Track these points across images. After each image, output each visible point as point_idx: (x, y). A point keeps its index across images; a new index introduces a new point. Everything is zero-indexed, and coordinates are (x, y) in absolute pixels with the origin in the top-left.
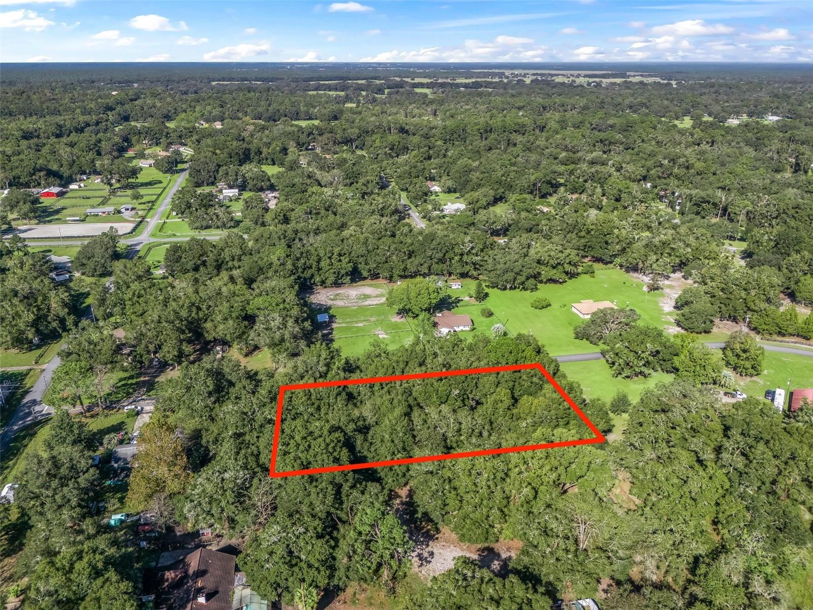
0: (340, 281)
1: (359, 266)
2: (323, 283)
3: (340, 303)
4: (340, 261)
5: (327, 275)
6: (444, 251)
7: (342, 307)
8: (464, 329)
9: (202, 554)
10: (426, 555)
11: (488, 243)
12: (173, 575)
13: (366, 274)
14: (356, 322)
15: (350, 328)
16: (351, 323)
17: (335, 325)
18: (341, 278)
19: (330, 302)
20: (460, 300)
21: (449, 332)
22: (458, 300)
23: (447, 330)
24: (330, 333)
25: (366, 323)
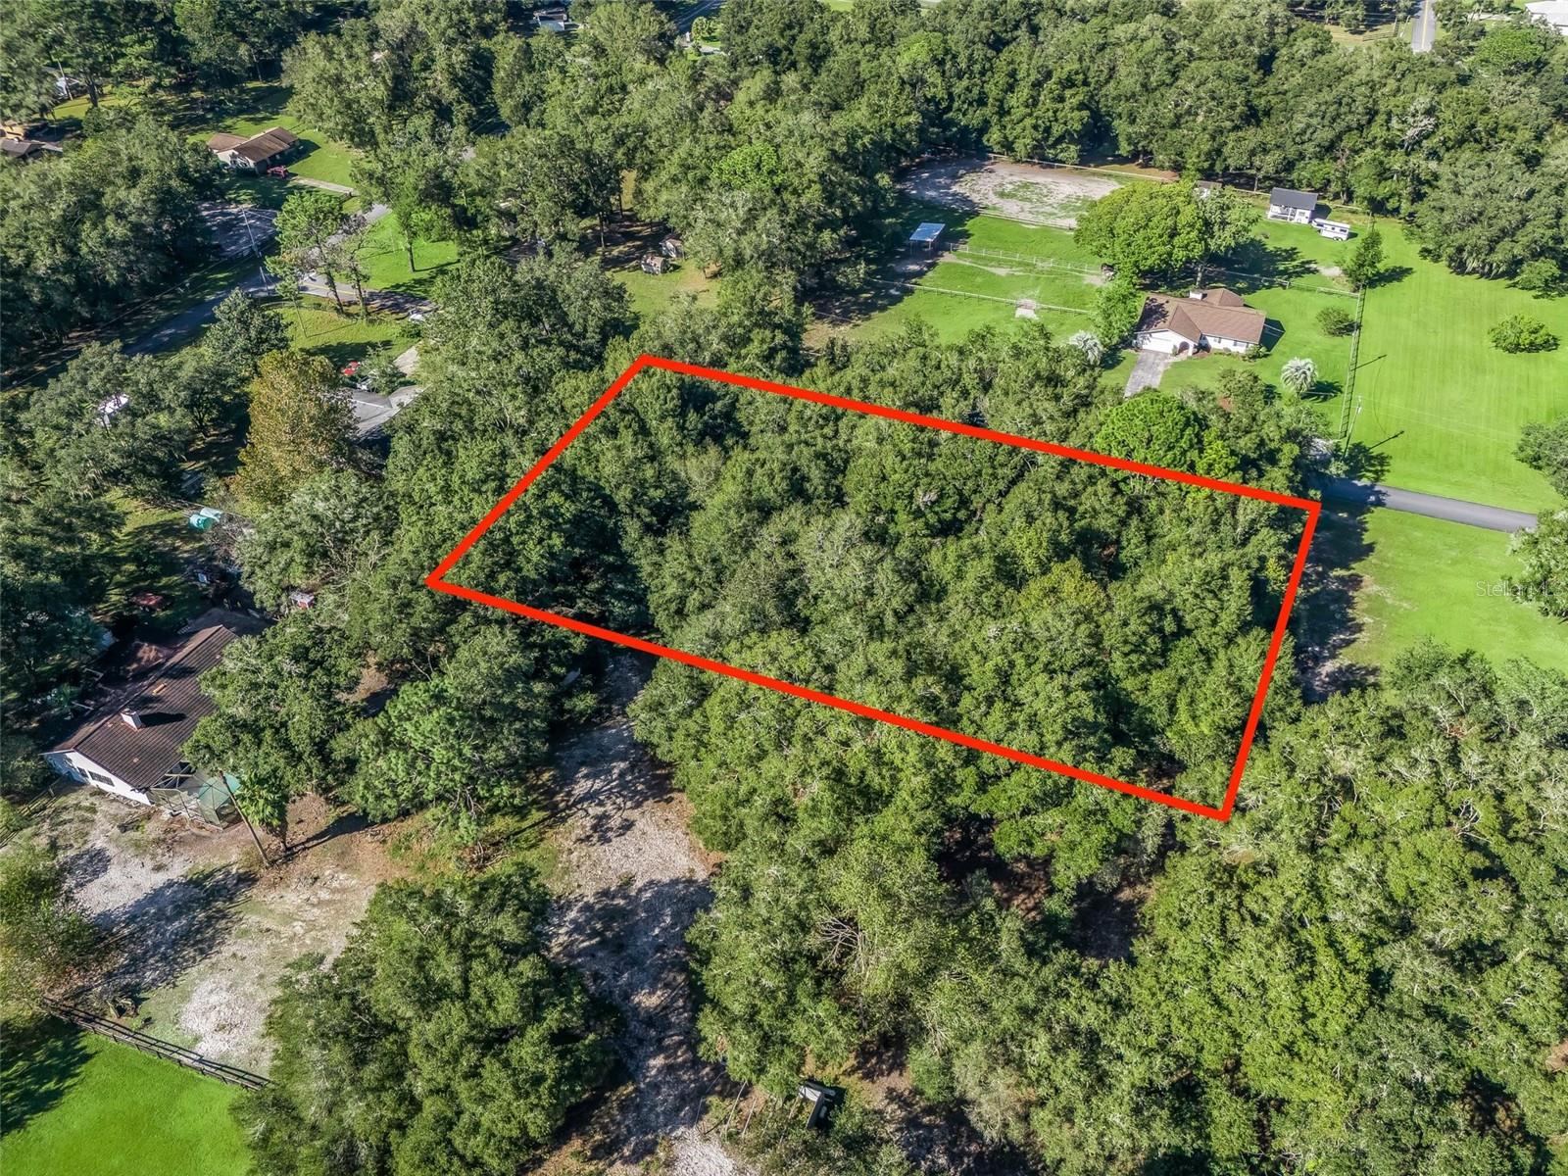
0: (1050, 154)
1: (1116, 123)
2: (1008, 146)
3: (1011, 208)
4: (1061, 99)
5: (1018, 129)
6: (1340, 125)
7: (1009, 221)
8: (1234, 349)
9: (213, 639)
10: (615, 822)
11: (1480, 127)
12: (153, 654)
13: (1124, 148)
14: (1000, 264)
15: (972, 273)
16: (987, 261)
17: (948, 258)
18: (1053, 146)
19: (994, 199)
20: (1309, 271)
21: (1184, 346)
22: (1306, 269)
23: (1177, 339)
24: (920, 274)
25: (1018, 272)
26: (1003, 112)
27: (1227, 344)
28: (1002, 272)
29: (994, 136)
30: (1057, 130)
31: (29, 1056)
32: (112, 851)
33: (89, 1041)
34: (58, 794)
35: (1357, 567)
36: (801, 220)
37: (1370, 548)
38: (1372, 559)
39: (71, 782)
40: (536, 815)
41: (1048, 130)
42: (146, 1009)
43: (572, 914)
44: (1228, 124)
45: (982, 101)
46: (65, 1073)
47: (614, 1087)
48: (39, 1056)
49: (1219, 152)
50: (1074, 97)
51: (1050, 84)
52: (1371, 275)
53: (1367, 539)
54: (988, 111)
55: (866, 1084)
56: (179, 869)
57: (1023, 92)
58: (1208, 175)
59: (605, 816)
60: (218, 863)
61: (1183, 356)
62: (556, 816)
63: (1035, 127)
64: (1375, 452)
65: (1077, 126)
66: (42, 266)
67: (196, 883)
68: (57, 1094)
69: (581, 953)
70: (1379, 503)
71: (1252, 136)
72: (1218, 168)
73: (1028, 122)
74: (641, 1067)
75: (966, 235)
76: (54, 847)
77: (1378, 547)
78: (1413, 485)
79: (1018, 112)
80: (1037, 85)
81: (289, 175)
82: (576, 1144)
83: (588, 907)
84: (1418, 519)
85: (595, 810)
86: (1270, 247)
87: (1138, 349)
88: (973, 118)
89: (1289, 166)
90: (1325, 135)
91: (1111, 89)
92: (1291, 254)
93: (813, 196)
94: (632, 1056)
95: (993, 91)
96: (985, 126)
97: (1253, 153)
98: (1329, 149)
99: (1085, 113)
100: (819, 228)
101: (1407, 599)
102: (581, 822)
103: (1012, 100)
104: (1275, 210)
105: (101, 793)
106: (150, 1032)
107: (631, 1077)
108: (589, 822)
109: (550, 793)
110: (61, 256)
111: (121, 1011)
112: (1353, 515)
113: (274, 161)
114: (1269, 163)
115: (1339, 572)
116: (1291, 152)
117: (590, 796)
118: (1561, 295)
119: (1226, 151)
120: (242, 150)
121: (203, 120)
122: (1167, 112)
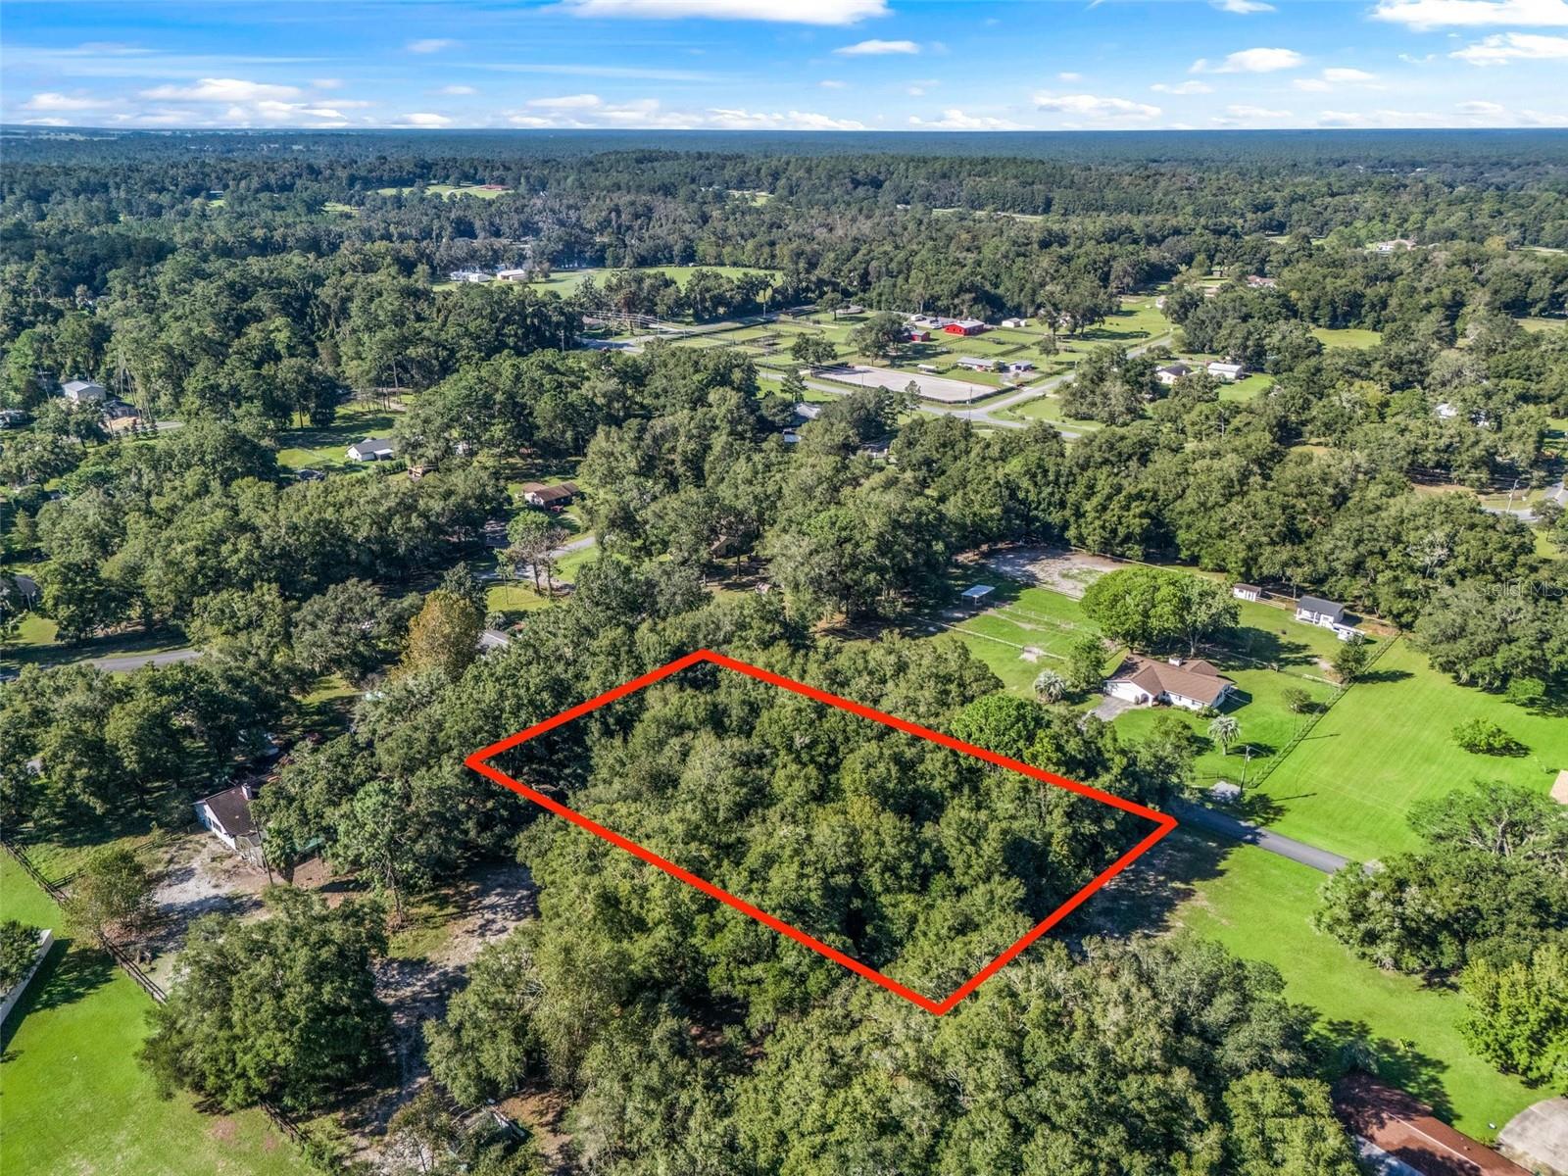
0: (1118, 551)
2: (1082, 541)
5: (1090, 529)
7: (1058, 594)
8: (1191, 707)
10: (497, 926)
13: (1184, 554)
14: (1030, 621)
15: (1004, 624)
16: (1019, 618)
17: (991, 612)
18: (1121, 544)
19: (1056, 578)
20: (1309, 663)
21: (1145, 699)
22: (1307, 661)
23: (1139, 692)
24: (959, 620)
25: (1041, 628)
26: (1079, 514)
27: (1186, 702)
28: (1028, 627)
29: (1071, 533)
30: (1122, 531)
31: (81, 972)
32: (199, 871)
33: (115, 972)
34: (193, 832)
35: (1197, 884)
36: (854, 564)
37: (1222, 873)
38: (1218, 881)
39: (201, 826)
40: (451, 910)
41: (1114, 532)
42: (156, 963)
43: (432, 975)
44: (1265, 539)
45: (1062, 504)
46: (92, 985)
47: (385, 1088)
48: (87, 972)
49: (1255, 559)
50: (1137, 508)
51: (1121, 497)
52: (1355, 670)
53: (1222, 865)
54: (1068, 513)
55: (550, 1136)
56: (226, 890)
57: (1095, 501)
58: (1247, 578)
59: (493, 921)
60: (250, 891)
61: (1144, 706)
62: (463, 912)
63: (1103, 527)
64: (1276, 804)
65: (1138, 530)
66: (360, 537)
67: (230, 900)
68: (80, 996)
69: (423, 1000)
70: (1254, 842)
71: (1285, 553)
72: (1255, 572)
73: (1097, 523)
74: (411, 1080)
75: (1016, 599)
76: (170, 861)
77: (1228, 874)
78: (1295, 834)
79: (1091, 515)
80: (1109, 498)
81: (563, 512)
82: (339, 1115)
83: (445, 974)
84: (1282, 861)
85: (489, 916)
86: (1283, 640)
87: (1107, 694)
88: (1055, 517)
89: (1320, 581)
90: (1349, 555)
91: (1178, 506)
92: (1298, 648)
93: (868, 548)
94: (410, 1071)
95: (1071, 498)
96: (1065, 526)
97: (1285, 564)
98: (1357, 568)
99: (1146, 521)
100: (868, 570)
101: (1229, 918)
102: (475, 921)
103: (1088, 506)
104: (1306, 614)
105: (215, 837)
106: (150, 977)
107: (401, 1085)
108: (481, 922)
109: (469, 898)
110: (375, 532)
111: (142, 959)
112: (1222, 845)
113: (558, 501)
114: (1297, 576)
115: (1178, 885)
116: (1322, 566)
117: (493, 907)
118: (1559, 716)
119: (1261, 560)
120: (539, 493)
121: (533, 476)
122: (1214, 527)
